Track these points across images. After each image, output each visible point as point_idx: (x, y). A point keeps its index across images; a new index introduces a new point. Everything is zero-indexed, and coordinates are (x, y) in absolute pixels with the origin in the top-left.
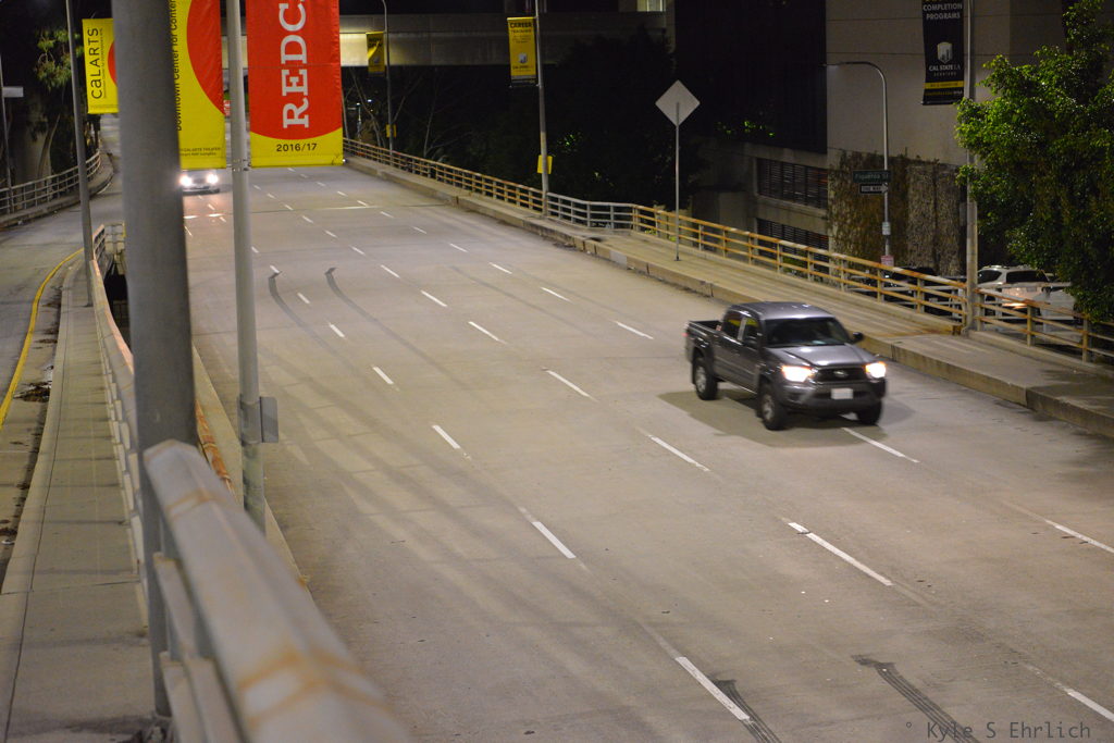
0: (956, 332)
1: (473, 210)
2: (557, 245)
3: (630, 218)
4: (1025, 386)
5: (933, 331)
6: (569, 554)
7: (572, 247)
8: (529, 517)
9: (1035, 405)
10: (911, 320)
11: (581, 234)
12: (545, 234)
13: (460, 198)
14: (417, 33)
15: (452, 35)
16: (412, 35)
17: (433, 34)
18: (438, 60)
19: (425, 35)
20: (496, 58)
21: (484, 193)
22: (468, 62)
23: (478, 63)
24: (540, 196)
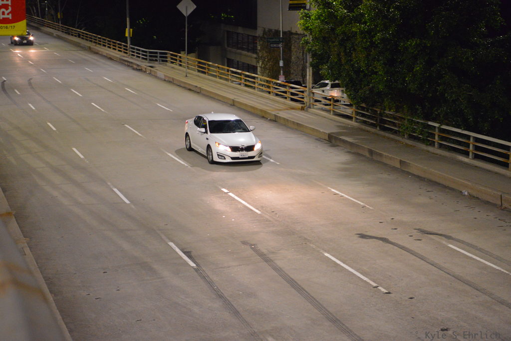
0: (302, 109)
1: (97, 53)
2: (134, 69)
3: (166, 57)
4: (328, 132)
5: (293, 108)
6: (127, 201)
7: (140, 70)
8: (112, 187)
9: (332, 140)
10: (284, 104)
11: (144, 64)
12: (128, 64)
13: (91, 47)
21: (102, 45)
24: (127, 47)
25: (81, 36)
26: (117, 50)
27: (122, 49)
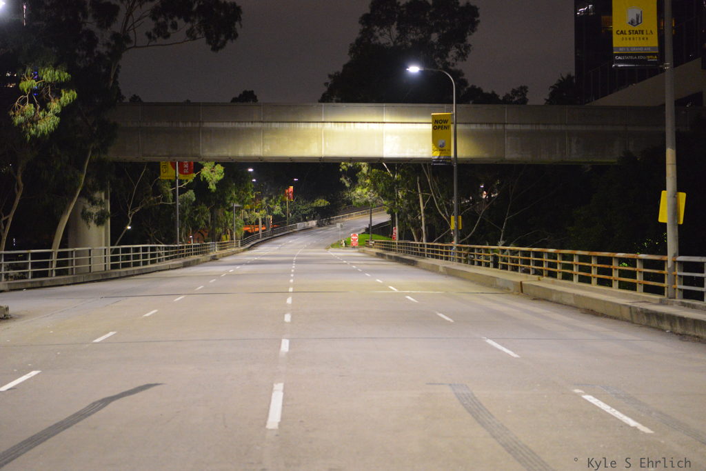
12: (678, 329)
13: (525, 282)
14: (490, 124)
15: (528, 127)
16: (485, 127)
17: (509, 127)
18: (512, 154)
19: (500, 127)
20: (574, 154)
21: (559, 276)
22: (545, 157)
23: (556, 158)
24: (661, 265)
25: (500, 262)
26: (616, 285)
27: (639, 278)
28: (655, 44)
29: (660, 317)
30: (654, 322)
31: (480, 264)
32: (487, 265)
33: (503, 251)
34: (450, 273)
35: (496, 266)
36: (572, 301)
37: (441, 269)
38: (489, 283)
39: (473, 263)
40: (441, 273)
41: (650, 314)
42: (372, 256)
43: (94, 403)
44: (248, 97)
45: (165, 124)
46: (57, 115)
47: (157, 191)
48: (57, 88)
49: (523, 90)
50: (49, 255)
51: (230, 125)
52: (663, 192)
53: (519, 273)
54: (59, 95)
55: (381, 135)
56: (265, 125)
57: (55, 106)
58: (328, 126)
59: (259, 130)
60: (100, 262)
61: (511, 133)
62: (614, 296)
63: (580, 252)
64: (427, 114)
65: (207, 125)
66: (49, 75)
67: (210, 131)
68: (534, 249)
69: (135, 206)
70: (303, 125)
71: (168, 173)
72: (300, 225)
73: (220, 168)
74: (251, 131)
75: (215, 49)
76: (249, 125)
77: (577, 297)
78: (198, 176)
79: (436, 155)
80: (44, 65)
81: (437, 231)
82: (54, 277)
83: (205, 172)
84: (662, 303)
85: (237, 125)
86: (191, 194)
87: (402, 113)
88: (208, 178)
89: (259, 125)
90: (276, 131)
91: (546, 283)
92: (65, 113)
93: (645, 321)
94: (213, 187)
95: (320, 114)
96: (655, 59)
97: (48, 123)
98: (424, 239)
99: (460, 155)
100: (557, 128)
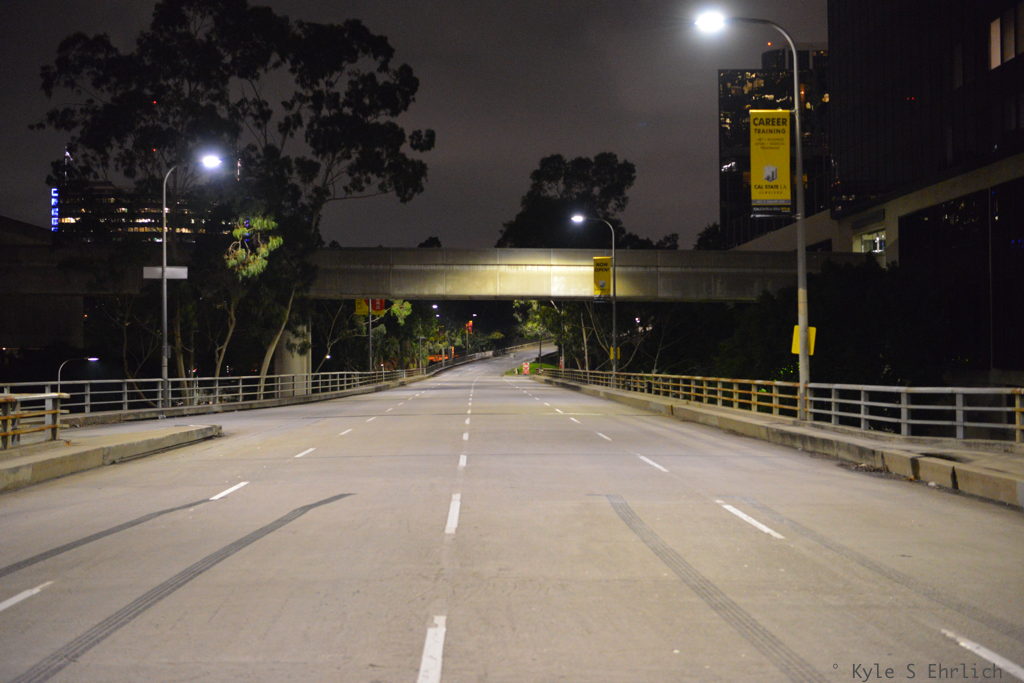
1: (690, 419)
2: (844, 465)
12: (809, 447)
13: (675, 406)
14: (646, 267)
15: (678, 270)
16: (641, 270)
17: (661, 269)
18: (664, 293)
19: (653, 269)
20: (720, 293)
21: (705, 400)
22: (693, 296)
23: (703, 297)
24: (794, 391)
25: (654, 388)
26: (754, 408)
27: (775, 402)
28: (789, 197)
29: (793, 436)
30: (788, 441)
31: (636, 389)
32: (642, 391)
33: (656, 378)
34: (609, 398)
35: (650, 391)
36: (716, 423)
37: (602, 395)
38: (644, 407)
39: (629, 389)
40: (601, 398)
41: (784, 434)
42: (542, 383)
43: (295, 511)
44: (433, 243)
45: (359, 267)
46: (265, 258)
47: (353, 325)
48: (265, 235)
49: (674, 238)
50: (257, 381)
51: (417, 267)
52: (796, 327)
53: (670, 398)
54: (267, 241)
55: (548, 276)
56: (448, 268)
57: (263, 250)
58: (503, 268)
59: (442, 272)
60: (302, 387)
61: (662, 274)
62: (753, 418)
63: (723, 380)
64: (589, 258)
65: (396, 267)
66: (259, 223)
67: (400, 273)
68: (684, 377)
69: (333, 338)
70: (481, 268)
71: (362, 309)
72: (478, 355)
73: (408, 305)
74: (435, 272)
75: (404, 200)
76: (433, 267)
77: (721, 419)
78: (389, 312)
79: (597, 293)
80: (254, 215)
81: (599, 361)
82: (262, 400)
83: (395, 308)
84: (795, 424)
85: (423, 267)
86: (382, 328)
87: (568, 257)
88: (398, 314)
89: (442, 267)
90: (457, 273)
91: (694, 407)
92: (272, 257)
93: (780, 440)
94: (401, 322)
95: (495, 258)
96: (788, 210)
97: (257, 265)
98: (587, 368)
99: (618, 294)
100: (704, 270)
